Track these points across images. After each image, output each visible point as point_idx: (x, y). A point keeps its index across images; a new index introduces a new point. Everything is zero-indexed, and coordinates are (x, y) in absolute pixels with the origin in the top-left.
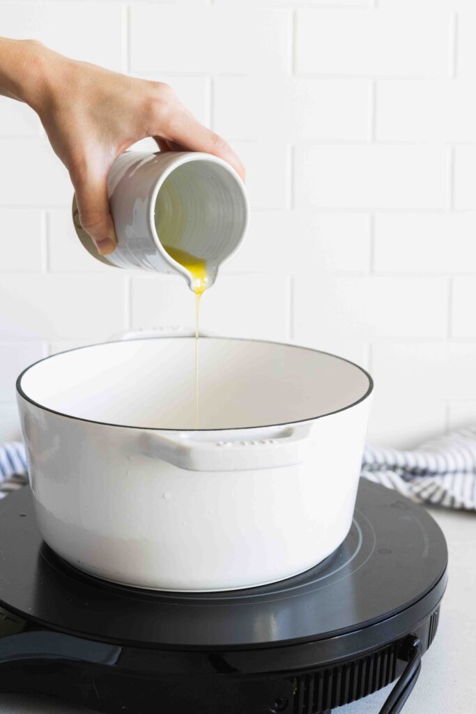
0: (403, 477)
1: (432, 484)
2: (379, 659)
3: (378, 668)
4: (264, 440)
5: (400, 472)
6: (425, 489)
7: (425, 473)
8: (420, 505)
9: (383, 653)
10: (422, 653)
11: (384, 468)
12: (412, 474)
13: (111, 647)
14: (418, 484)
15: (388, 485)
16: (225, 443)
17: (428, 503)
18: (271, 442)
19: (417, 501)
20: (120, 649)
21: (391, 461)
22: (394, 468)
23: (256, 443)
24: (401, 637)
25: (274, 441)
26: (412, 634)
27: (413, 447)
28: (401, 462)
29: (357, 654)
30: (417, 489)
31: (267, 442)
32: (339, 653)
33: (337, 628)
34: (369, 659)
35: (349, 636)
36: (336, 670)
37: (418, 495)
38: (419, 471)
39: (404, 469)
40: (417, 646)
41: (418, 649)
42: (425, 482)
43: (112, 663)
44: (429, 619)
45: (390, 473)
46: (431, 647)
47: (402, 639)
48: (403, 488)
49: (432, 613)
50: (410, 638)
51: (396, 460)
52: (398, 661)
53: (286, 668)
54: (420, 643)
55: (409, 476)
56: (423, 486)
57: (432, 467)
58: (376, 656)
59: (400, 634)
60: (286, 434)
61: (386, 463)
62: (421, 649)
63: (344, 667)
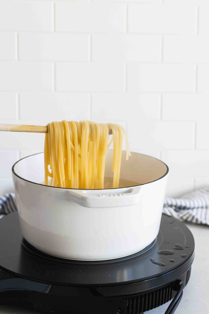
0: (175, 210)
1: (188, 213)
2: (165, 290)
3: (164, 294)
4: (119, 194)
5: (174, 208)
6: (185, 215)
7: (185, 208)
8: (182, 222)
9: (166, 288)
10: (183, 288)
11: (167, 206)
12: (179, 209)
13: (46, 285)
14: (182, 213)
15: (169, 214)
16: (102, 195)
17: (186, 221)
18: (123, 195)
19: (181, 220)
20: (50, 286)
21: (170, 203)
22: (171, 206)
23: (116, 195)
24: (175, 280)
25: (124, 194)
26: (179, 279)
27: (179, 197)
28: (174, 203)
29: (155, 288)
30: (181, 215)
31: (121, 195)
32: (147, 288)
33: (146, 277)
34: (160, 290)
35: (151, 280)
36: (145, 295)
37: (182, 218)
38: (182, 207)
39: (176, 206)
40: (181, 284)
41: (182, 286)
42: (185, 212)
43: (47, 292)
44: (186, 272)
45: (170, 208)
46: (187, 285)
47: (174, 281)
48: (175, 215)
49: (188, 270)
50: (178, 281)
51: (172, 202)
52: (173, 291)
53: (124, 294)
54: (183, 283)
55: (178, 210)
56: (184, 214)
57: (188, 206)
58: (163, 289)
59: (174, 279)
60: (130, 192)
61: (167, 204)
62: (183, 286)
63: (149, 294)
